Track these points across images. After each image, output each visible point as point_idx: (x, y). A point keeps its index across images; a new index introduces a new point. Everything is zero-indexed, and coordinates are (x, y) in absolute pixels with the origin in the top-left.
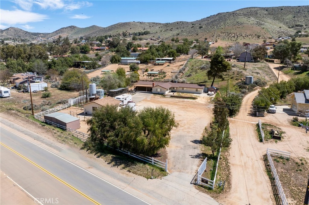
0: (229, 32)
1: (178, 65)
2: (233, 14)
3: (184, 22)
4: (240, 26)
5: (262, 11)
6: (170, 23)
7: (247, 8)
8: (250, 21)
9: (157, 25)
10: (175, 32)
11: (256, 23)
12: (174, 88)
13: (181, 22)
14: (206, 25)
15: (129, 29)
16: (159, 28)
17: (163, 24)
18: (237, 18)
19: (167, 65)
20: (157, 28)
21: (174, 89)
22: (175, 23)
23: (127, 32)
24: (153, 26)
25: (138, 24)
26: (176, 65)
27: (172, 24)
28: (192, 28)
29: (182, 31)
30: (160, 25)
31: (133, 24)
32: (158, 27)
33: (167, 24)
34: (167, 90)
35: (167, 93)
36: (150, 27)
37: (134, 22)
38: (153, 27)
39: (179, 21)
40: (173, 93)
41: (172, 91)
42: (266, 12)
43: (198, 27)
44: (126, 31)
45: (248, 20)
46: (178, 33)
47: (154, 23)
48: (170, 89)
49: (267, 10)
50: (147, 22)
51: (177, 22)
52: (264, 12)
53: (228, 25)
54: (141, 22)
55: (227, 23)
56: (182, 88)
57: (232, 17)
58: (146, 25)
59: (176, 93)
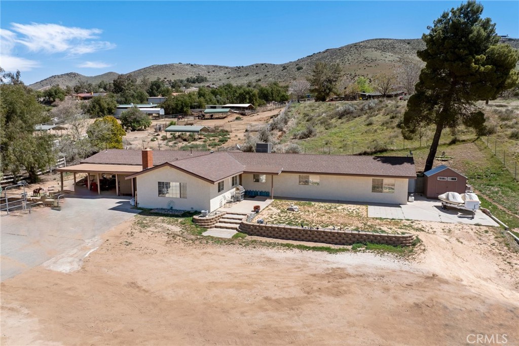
0: (353, 74)
1: (264, 117)
2: (355, 47)
3: (268, 64)
4: (372, 64)
5: (401, 44)
6: (244, 66)
7: (376, 39)
8: (388, 56)
9: (221, 70)
10: (254, 78)
11: (398, 59)
12: (256, 176)
13: (262, 65)
14: (308, 64)
15: (171, 74)
16: (225, 74)
17: (232, 68)
18: (364, 52)
19: (235, 118)
20: (221, 74)
21: (257, 181)
22: (252, 66)
23: (166, 80)
24: (213, 71)
25: (187, 67)
26: (259, 117)
27: (246, 68)
28: (284, 71)
29: (265, 76)
30: (226, 70)
31: (177, 67)
32: (223, 72)
33: (239, 68)
34: (221, 189)
35: (218, 204)
36: (209, 72)
37: (180, 63)
38: (213, 73)
39: (260, 63)
40: (252, 204)
41: (249, 195)
42: (408, 46)
43: (294, 69)
44: (165, 78)
45: (384, 55)
46: (258, 78)
47: (216, 66)
48: (238, 180)
49: (408, 43)
50: (203, 64)
51: (255, 65)
52: (405, 45)
53: (350, 62)
54: (193, 64)
55: (346, 60)
56: (297, 175)
57: (353, 50)
58: (203, 70)
59: (269, 201)
